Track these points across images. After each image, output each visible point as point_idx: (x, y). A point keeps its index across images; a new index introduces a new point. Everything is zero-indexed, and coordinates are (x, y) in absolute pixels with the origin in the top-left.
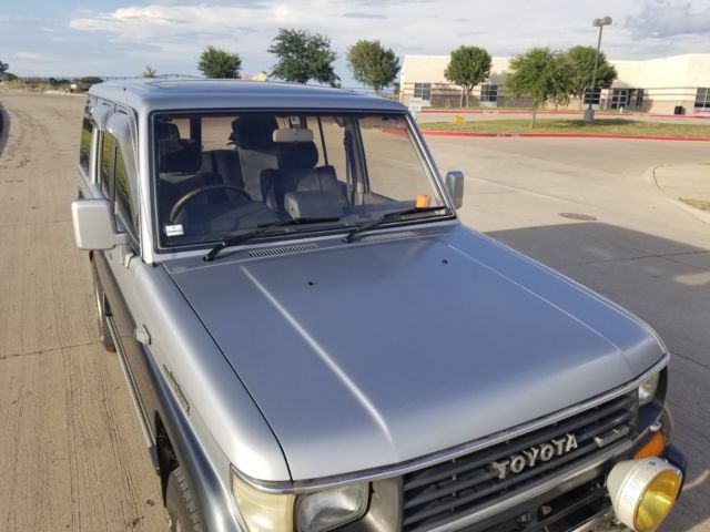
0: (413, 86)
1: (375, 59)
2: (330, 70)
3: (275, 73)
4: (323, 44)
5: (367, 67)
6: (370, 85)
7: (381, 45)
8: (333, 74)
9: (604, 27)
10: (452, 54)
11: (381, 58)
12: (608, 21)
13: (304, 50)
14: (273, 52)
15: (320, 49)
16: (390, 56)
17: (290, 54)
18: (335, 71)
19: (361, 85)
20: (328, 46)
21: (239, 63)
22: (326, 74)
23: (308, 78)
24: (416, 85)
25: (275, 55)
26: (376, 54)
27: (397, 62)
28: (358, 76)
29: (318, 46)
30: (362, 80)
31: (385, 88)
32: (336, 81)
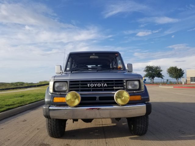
0: (190, 78)
2: (161, 74)
3: (145, 76)
5: (174, 74)
6: (174, 78)
7: (177, 67)
11: (177, 71)
13: (153, 70)
14: (145, 71)
15: (158, 69)
16: (181, 70)
17: (149, 71)
18: (162, 74)
19: (172, 78)
22: (159, 75)
23: (154, 77)
24: (191, 78)
27: (183, 71)
30: (172, 77)
31: (180, 79)
32: (163, 77)
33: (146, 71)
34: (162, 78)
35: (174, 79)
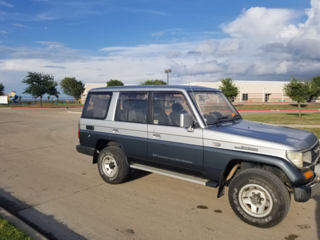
1: (74, 85)
2: (55, 90)
3: (26, 91)
4: (50, 79)
5: (70, 88)
6: (72, 95)
7: (76, 79)
8: (56, 91)
9: (169, 73)
10: (107, 83)
11: (77, 85)
12: (170, 71)
13: (42, 81)
14: (25, 82)
15: (49, 81)
16: (80, 83)
17: (34, 83)
18: (57, 90)
19: (68, 96)
20: (53, 79)
21: (3, 88)
22: (53, 91)
23: (44, 94)
25: (25, 83)
26: (74, 83)
27: (84, 86)
28: (66, 92)
29: (48, 79)
30: (68, 94)
32: (58, 95)
33: (28, 82)
34: (57, 97)
35: (71, 97)
